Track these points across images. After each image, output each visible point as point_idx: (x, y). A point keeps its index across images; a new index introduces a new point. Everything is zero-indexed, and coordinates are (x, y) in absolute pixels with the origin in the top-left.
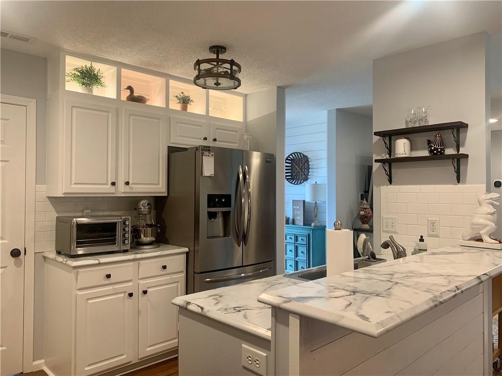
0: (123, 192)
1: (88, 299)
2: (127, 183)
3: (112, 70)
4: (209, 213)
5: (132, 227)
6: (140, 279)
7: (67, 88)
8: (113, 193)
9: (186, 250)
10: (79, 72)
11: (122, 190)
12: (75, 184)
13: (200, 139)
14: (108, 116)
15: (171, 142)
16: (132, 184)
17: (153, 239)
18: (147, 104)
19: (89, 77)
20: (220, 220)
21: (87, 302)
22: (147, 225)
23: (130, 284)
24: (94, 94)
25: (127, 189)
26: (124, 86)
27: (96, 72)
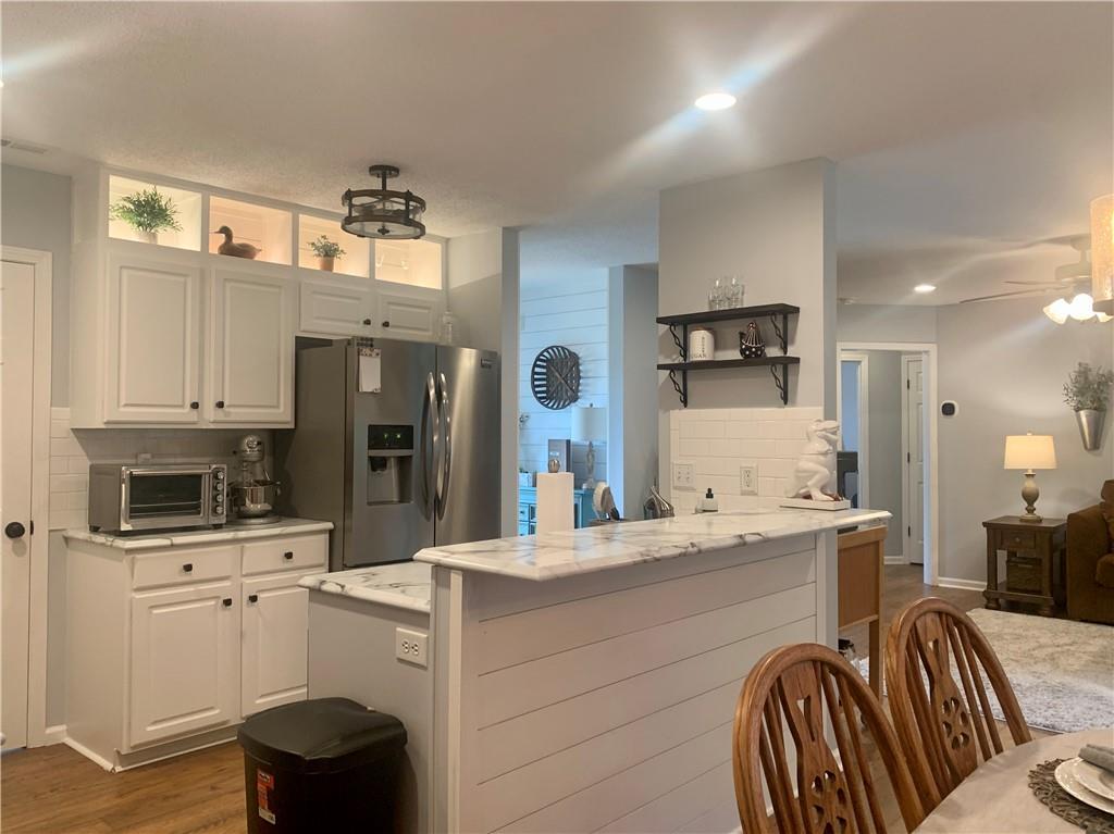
0: (212, 420)
1: (152, 607)
2: (220, 405)
3: (193, 199)
4: (371, 459)
5: (229, 485)
6: (245, 576)
7: (112, 234)
8: (194, 423)
9: (330, 525)
10: (133, 203)
11: (210, 418)
12: (126, 405)
13: (358, 322)
14: (185, 283)
15: (302, 329)
16: (229, 406)
17: (268, 507)
18: (256, 259)
19: (150, 213)
20: (392, 472)
21: (151, 613)
22: (257, 482)
23: (227, 583)
24: (160, 243)
25: (220, 415)
26: (215, 226)
27: (163, 203)
